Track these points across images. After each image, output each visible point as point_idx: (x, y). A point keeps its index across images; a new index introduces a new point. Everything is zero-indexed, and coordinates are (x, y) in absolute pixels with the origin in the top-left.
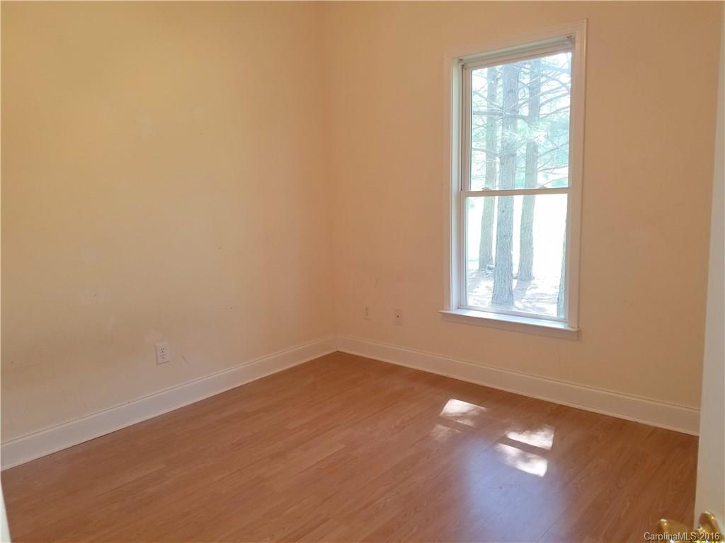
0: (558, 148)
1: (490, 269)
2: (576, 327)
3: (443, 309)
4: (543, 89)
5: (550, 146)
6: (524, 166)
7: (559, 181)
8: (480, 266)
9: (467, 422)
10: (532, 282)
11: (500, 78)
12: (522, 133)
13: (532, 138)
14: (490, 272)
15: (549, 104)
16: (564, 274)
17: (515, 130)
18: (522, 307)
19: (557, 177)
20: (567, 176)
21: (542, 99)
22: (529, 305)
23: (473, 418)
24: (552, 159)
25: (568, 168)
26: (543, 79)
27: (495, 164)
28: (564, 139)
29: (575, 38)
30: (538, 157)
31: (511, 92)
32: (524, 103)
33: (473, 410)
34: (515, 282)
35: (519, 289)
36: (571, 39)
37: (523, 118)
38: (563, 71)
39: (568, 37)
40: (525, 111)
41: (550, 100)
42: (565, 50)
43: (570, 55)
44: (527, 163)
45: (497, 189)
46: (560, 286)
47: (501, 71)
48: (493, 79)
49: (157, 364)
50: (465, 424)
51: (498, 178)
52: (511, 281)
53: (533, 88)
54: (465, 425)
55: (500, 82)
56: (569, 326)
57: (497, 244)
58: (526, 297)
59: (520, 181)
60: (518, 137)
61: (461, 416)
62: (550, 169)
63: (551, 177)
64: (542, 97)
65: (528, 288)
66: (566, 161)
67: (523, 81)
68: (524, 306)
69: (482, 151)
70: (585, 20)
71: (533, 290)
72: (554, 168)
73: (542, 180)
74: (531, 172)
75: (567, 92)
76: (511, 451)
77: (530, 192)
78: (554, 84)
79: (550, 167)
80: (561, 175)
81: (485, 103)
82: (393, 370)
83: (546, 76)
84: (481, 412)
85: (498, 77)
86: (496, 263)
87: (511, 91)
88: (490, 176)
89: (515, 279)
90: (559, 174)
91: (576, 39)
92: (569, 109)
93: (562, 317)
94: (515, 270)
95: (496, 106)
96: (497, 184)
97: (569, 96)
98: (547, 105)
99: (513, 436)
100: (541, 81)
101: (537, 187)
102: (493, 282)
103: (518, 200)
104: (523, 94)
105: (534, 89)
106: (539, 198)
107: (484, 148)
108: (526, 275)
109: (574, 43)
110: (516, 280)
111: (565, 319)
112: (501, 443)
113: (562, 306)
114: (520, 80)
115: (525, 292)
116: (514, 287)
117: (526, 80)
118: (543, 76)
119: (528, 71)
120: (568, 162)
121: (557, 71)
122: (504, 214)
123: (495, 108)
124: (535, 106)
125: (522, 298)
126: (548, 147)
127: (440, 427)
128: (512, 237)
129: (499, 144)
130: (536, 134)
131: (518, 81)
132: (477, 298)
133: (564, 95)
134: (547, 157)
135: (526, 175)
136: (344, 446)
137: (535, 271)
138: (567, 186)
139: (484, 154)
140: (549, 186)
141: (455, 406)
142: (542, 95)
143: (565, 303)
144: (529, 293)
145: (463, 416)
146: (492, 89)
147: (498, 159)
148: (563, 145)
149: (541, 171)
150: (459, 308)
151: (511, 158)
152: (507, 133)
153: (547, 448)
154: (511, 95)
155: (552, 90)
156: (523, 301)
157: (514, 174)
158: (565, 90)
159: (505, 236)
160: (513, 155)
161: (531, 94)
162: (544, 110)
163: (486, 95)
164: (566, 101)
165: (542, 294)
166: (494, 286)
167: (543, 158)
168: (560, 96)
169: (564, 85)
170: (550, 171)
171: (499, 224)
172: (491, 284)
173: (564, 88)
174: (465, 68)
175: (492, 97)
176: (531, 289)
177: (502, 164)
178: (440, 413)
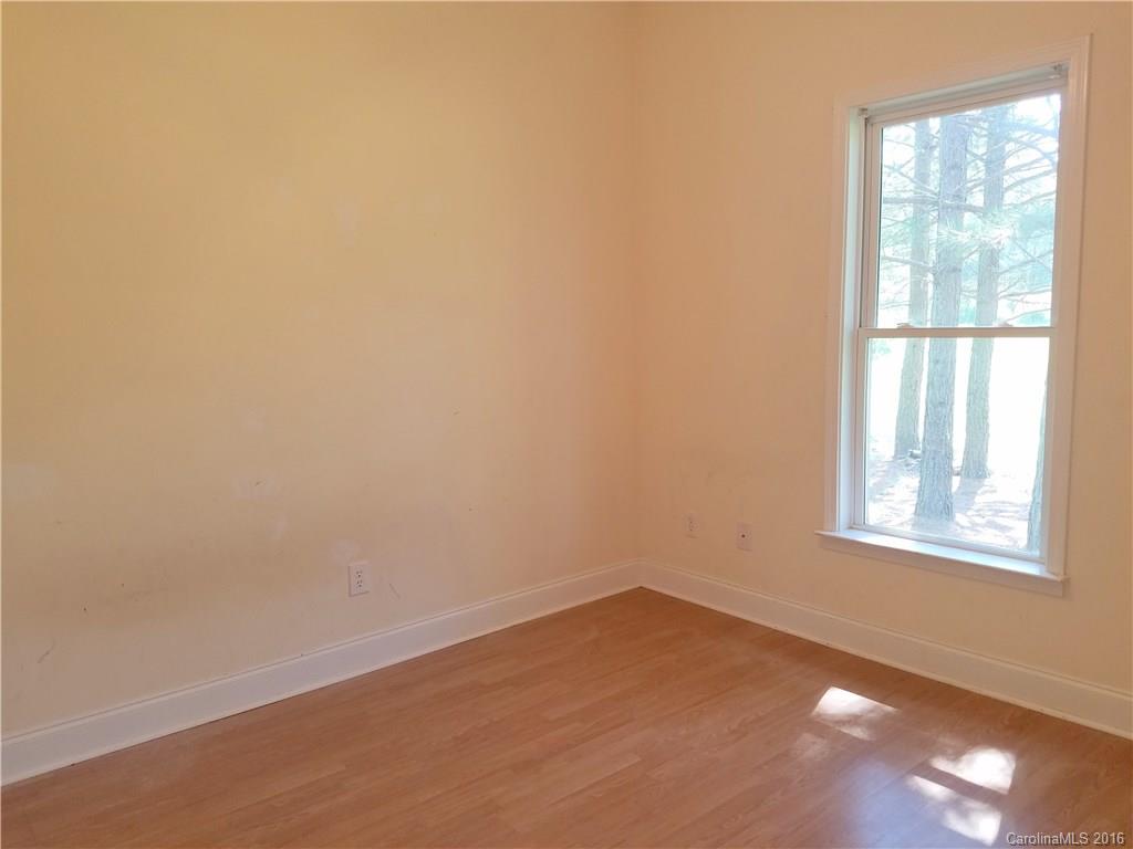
0: (1033, 261)
1: (913, 456)
2: (1062, 573)
3: (822, 529)
4: (1010, 163)
5: (1020, 257)
6: (975, 287)
7: (1035, 315)
8: (896, 451)
9: (858, 732)
10: (987, 482)
11: (935, 147)
12: (971, 231)
13: (987, 239)
14: (914, 462)
15: (1019, 188)
16: (1041, 471)
17: (959, 226)
18: (969, 525)
19: (1030, 308)
20: (1049, 306)
21: (1008, 181)
22: (978, 520)
23: (871, 725)
24: (1022, 278)
25: (1050, 294)
26: (1010, 147)
27: (926, 284)
28: (1044, 243)
29: (1067, 69)
30: (999, 275)
31: (954, 168)
32: (975, 186)
33: (872, 711)
34: (956, 481)
35: (963, 494)
36: (1060, 70)
37: (973, 209)
38: (1045, 133)
39: (1055, 68)
40: (977, 199)
41: (1023, 181)
42: (1047, 91)
43: (1055, 100)
44: (979, 285)
45: (929, 326)
46: (1034, 491)
47: (938, 135)
48: (926, 148)
49: (350, 595)
50: (855, 735)
51: (930, 307)
52: (950, 479)
53: (991, 162)
54: (855, 738)
55: (936, 153)
56: (1048, 571)
57: (927, 416)
58: (975, 507)
59: (967, 313)
60: (963, 238)
61: (849, 722)
62: (1019, 295)
63: (1020, 309)
64: (1006, 177)
65: (979, 492)
66: (1048, 281)
67: (975, 151)
68: (970, 522)
69: (905, 262)
70: (1087, 38)
71: (988, 494)
72: (1027, 293)
73: (1004, 313)
74: (987, 297)
75: (1050, 168)
76: (936, 790)
77: (983, 333)
78: (1028, 155)
79: (1019, 291)
80: (1039, 305)
81: (911, 186)
82: (733, 627)
83: (1016, 141)
84: (887, 716)
85: (934, 144)
86: (924, 447)
87: (955, 166)
88: (917, 303)
89: (958, 474)
90: (1034, 303)
91: (1070, 71)
92: (1054, 196)
93: (1036, 553)
94: (957, 462)
95: (929, 191)
96: (929, 317)
97: (1055, 174)
98: (1015, 189)
99: (942, 764)
100: (1007, 149)
101: (995, 325)
102: (918, 479)
103: (964, 346)
104: (977, 171)
105: (994, 162)
106: (999, 343)
107: (908, 258)
108: (976, 469)
109: (1067, 76)
110: (959, 478)
111: (1041, 558)
112: (917, 775)
113: (1037, 527)
114: (969, 148)
115: (974, 498)
116: (954, 489)
117: (980, 146)
118: (1009, 140)
119: (984, 132)
120: (1051, 283)
121: (1036, 133)
122: (939, 367)
123: (929, 194)
124: (994, 192)
125: (969, 509)
126: (1016, 258)
127: (807, 737)
128: (952, 404)
129: (933, 252)
130: (995, 232)
131: (966, 149)
132: (889, 504)
133: (1046, 173)
134: (1016, 274)
135: (978, 303)
136: (638, 759)
137: (992, 463)
138: (1048, 324)
139: (908, 267)
140: (1016, 324)
141: (839, 701)
142: (1007, 173)
143: (1042, 523)
144: (980, 500)
145: (854, 720)
146: (922, 162)
147: (930, 277)
148: (1041, 256)
149: (1004, 297)
150: (851, 528)
151: (953, 275)
152: (944, 233)
153: (1001, 792)
154: (953, 173)
155: (1026, 165)
156: (970, 513)
157: (957, 302)
158: (1047, 165)
159: (941, 403)
160: (956, 270)
161: (988, 170)
162: (1009, 197)
163: (912, 174)
164: (1050, 184)
165: (1003, 502)
166: (920, 487)
167: (1008, 275)
168: (1040, 175)
169: (1046, 155)
170: (1019, 298)
171: (931, 384)
172: (914, 482)
173: (1046, 161)
174: (872, 123)
175: (922, 177)
176: (983, 493)
177: (936, 284)
178: (811, 711)
